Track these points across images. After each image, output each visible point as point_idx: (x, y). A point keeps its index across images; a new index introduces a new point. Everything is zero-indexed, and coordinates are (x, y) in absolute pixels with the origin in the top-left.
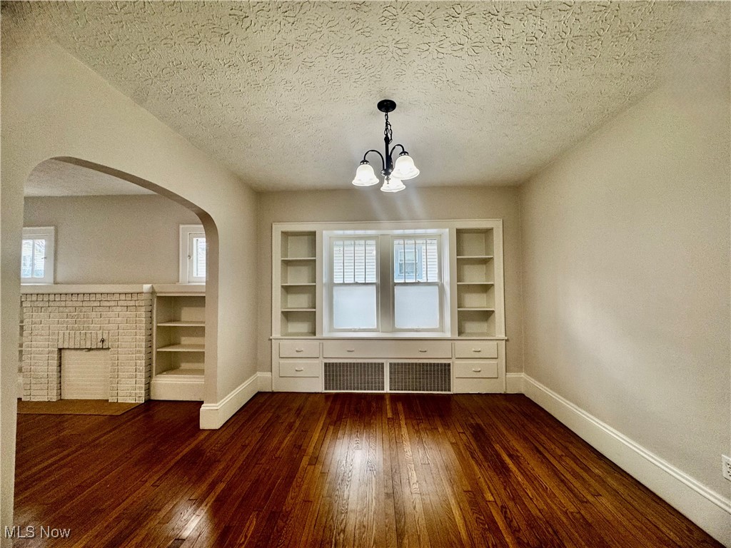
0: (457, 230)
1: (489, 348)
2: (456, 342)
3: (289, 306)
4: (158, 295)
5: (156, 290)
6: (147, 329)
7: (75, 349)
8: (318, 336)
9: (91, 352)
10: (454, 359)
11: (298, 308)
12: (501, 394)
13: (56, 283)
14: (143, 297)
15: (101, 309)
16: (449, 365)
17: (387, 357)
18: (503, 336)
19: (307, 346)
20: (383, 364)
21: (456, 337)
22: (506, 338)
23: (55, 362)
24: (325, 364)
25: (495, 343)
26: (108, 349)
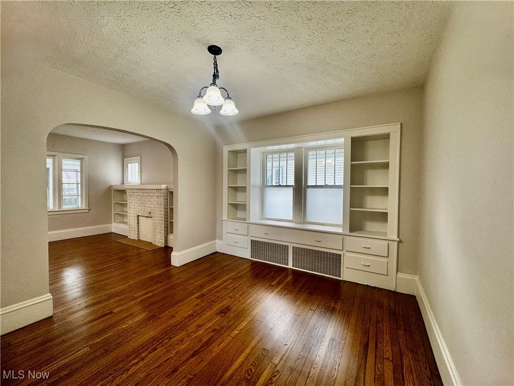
0: (352, 138)
1: (379, 246)
2: (347, 237)
3: (238, 200)
4: (170, 191)
5: (169, 188)
6: (165, 209)
7: (143, 216)
8: (247, 221)
9: (148, 218)
10: (344, 251)
11: (241, 202)
12: (390, 291)
13: (141, 184)
14: (162, 191)
15: (148, 197)
16: (340, 256)
17: (292, 242)
18: (395, 237)
19: (241, 227)
20: (288, 246)
21: (348, 232)
22: (398, 240)
23: (136, 221)
24: (252, 240)
25: (386, 242)
26: (152, 217)
